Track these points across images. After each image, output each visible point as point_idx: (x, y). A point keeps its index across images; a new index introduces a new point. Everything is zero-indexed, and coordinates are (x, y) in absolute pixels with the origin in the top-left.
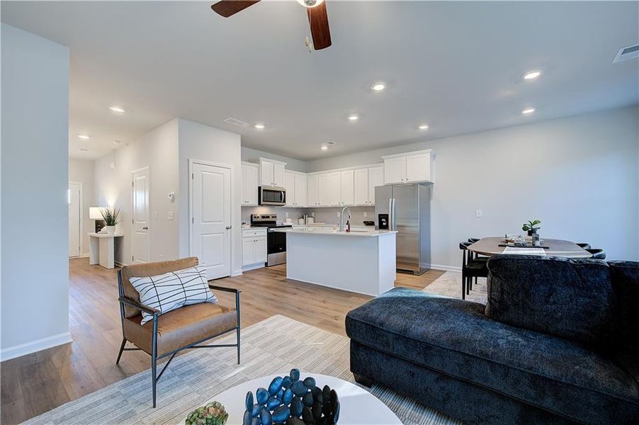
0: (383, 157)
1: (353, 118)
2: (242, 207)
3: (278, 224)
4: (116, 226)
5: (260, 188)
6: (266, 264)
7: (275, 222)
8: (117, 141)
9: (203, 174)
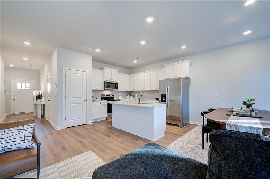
0: (164, 65)
1: (143, 43)
2: (92, 90)
3: (115, 99)
4: (42, 99)
5: (104, 81)
6: (107, 118)
7: (113, 98)
8: (41, 61)
9: (71, 74)
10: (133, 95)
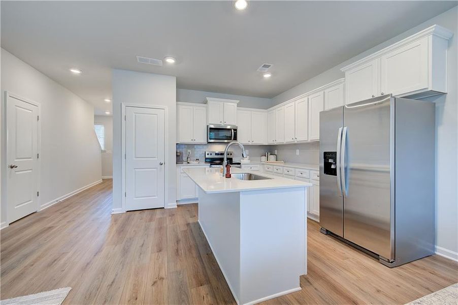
0: (343, 70)
3: (235, 161)
5: (208, 126)
7: (232, 159)
9: (135, 115)
10: (276, 153)
